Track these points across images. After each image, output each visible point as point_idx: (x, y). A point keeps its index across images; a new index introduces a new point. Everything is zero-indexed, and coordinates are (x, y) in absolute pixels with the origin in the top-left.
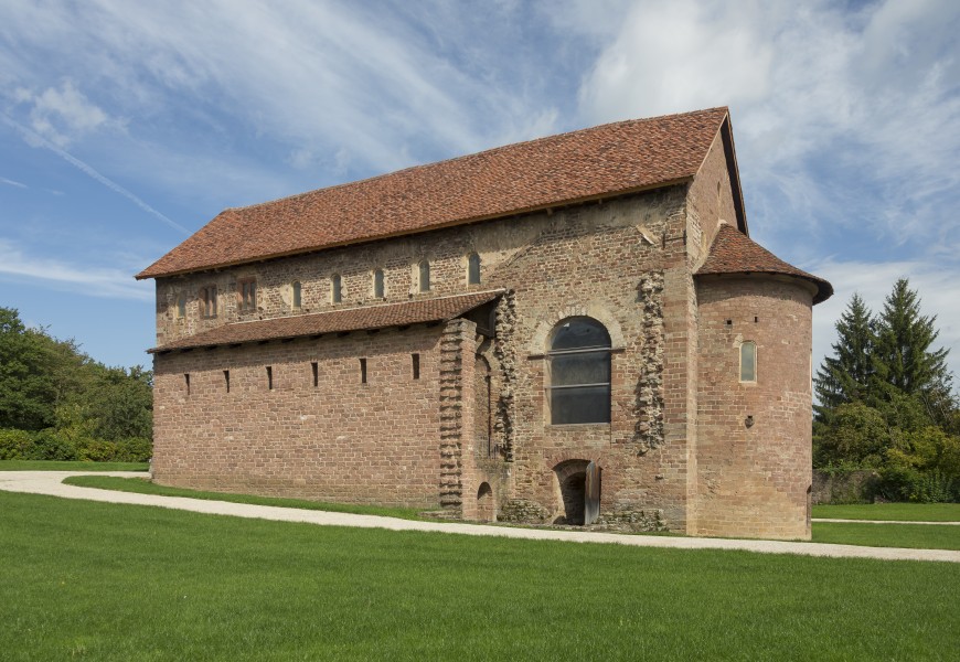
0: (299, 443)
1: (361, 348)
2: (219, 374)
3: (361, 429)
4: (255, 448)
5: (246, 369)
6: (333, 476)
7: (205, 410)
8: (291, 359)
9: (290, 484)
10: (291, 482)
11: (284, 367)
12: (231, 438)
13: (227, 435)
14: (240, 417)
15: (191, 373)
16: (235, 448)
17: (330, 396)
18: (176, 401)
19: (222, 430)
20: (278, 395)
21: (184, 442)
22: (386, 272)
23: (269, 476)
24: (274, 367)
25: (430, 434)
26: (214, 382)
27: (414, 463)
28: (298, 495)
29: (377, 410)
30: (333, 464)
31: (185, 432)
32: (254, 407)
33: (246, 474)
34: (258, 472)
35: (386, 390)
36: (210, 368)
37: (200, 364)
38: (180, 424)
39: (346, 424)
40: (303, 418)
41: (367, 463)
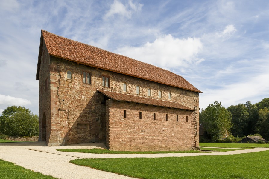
0: (163, 136)
1: (177, 113)
2: (138, 112)
3: (177, 133)
4: (151, 137)
5: (148, 112)
6: (171, 144)
7: (133, 124)
8: (161, 112)
9: (161, 147)
10: (161, 146)
11: (159, 114)
12: (143, 134)
13: (141, 133)
14: (146, 127)
15: (127, 110)
16: (144, 137)
17: (170, 124)
18: (121, 119)
19: (139, 131)
20: (158, 122)
21: (124, 135)
22: (152, 90)
23: (155, 145)
24: (156, 113)
25: (190, 134)
26: (136, 115)
27: (187, 141)
28: (163, 150)
29: (180, 128)
30: (171, 141)
31: (124, 131)
32: (150, 124)
33: (148, 145)
34: (152, 144)
35: (182, 124)
36: (135, 110)
37: (131, 107)
38: (122, 128)
39: (174, 131)
40: (164, 129)
41: (178, 141)
